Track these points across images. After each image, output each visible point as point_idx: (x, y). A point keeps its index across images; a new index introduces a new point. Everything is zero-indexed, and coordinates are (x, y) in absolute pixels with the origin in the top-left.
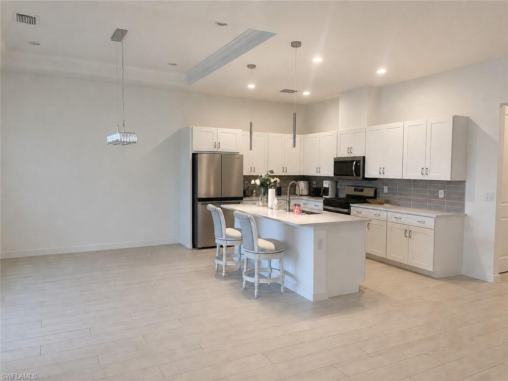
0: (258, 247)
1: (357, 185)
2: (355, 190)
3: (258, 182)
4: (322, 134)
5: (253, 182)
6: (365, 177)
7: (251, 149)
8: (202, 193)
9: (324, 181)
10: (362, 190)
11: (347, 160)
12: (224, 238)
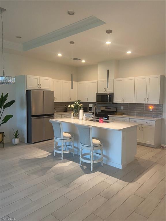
0: (93, 143)
1: (107, 106)
2: (106, 108)
3: (73, 106)
4: (88, 82)
5: (69, 106)
6: (114, 102)
7: (72, 88)
8: (33, 112)
9: (89, 104)
10: (110, 109)
11: (104, 94)
12: (62, 138)
